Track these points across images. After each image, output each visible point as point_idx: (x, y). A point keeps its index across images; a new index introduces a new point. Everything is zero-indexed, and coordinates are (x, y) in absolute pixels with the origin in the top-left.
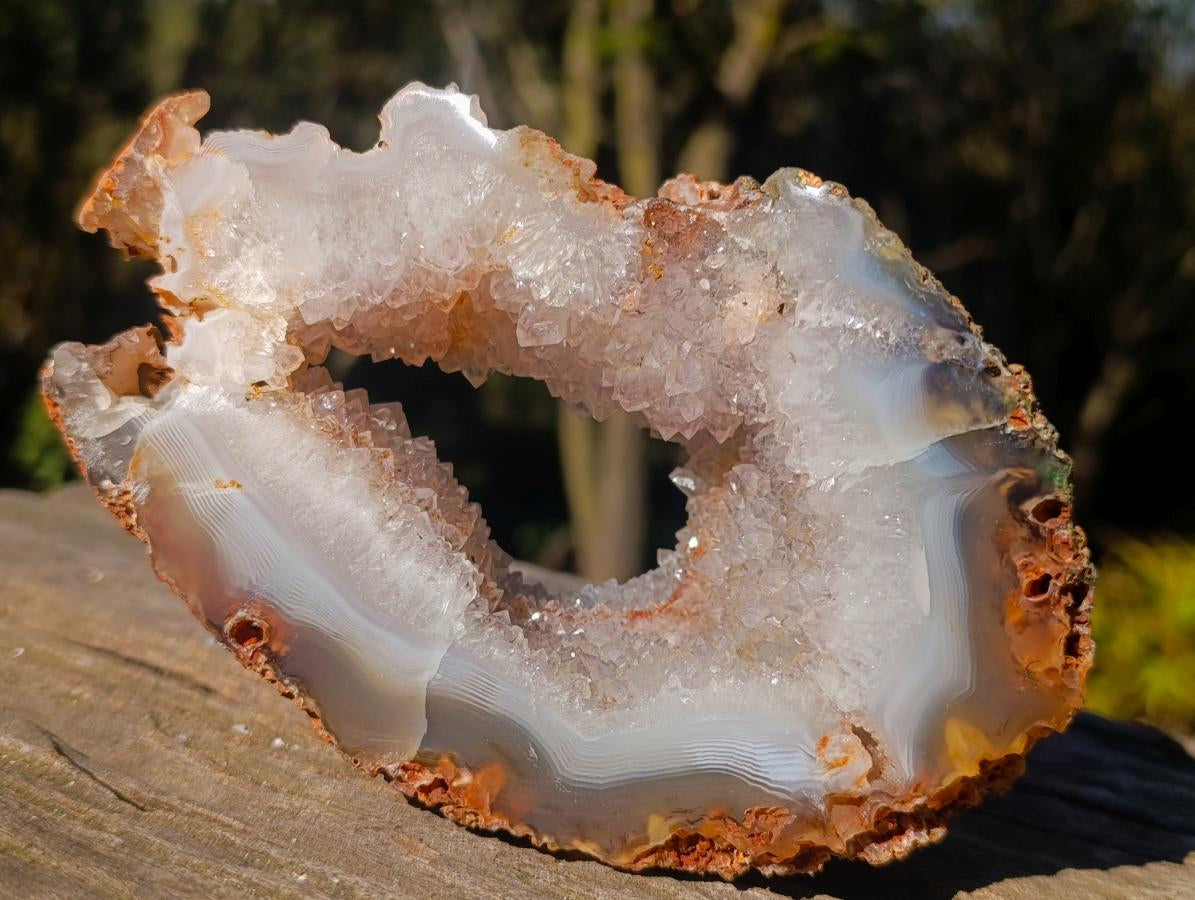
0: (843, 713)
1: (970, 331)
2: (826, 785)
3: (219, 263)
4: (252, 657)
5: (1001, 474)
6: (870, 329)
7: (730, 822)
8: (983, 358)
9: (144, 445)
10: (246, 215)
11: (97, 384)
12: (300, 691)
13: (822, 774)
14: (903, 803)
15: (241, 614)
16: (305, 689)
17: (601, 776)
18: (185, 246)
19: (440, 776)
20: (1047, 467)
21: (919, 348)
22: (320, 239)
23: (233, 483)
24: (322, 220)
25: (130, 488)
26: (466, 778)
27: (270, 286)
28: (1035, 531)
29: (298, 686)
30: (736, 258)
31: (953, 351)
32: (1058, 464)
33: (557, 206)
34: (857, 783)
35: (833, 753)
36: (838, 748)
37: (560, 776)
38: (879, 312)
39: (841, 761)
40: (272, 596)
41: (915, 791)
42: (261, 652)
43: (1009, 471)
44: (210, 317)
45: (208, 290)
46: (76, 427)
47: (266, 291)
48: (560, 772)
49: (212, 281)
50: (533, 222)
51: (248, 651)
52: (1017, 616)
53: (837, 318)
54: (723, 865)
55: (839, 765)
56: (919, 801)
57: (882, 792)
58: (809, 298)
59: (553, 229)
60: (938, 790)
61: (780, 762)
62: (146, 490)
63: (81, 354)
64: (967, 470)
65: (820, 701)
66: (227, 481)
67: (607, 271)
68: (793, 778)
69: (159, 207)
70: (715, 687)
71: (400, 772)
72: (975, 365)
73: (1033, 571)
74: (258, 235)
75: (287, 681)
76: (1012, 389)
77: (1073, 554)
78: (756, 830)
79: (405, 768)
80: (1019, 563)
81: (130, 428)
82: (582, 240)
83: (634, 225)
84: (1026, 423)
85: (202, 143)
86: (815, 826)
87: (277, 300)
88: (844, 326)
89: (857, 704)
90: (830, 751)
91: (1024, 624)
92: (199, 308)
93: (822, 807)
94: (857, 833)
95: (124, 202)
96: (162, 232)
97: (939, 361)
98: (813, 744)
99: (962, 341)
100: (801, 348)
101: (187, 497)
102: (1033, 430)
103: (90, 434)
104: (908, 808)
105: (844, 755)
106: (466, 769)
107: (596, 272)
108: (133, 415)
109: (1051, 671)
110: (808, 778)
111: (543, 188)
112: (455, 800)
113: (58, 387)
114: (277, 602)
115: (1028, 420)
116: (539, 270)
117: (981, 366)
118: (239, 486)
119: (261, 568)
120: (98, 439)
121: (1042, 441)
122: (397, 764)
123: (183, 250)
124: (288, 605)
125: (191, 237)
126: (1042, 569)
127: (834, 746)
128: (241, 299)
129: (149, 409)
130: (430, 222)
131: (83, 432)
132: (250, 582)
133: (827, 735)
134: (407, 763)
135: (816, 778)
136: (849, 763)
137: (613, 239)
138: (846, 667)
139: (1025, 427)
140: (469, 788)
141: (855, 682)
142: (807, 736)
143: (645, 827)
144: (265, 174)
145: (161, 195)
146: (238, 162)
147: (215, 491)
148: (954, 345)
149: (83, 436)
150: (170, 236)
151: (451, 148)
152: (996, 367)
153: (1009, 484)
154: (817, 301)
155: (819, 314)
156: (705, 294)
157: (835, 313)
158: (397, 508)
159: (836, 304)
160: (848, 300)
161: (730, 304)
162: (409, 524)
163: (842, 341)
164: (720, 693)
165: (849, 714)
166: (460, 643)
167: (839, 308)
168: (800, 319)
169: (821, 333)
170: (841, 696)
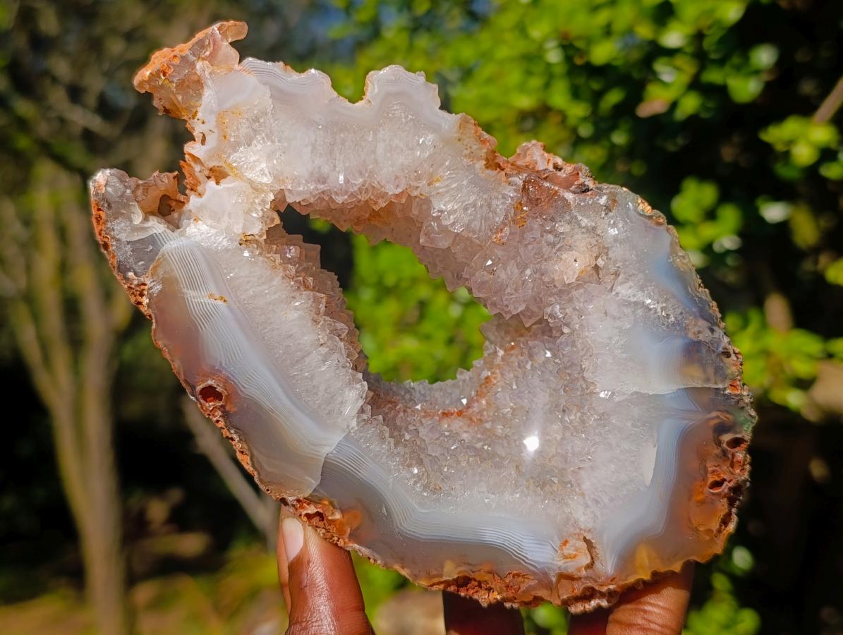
0: (581, 529)
1: (719, 326)
2: (559, 568)
3: (235, 146)
4: (211, 411)
5: (714, 414)
6: (659, 310)
7: (496, 576)
8: (723, 345)
9: (163, 257)
10: (262, 120)
11: (134, 206)
12: (241, 440)
13: (559, 561)
14: (601, 585)
15: (210, 382)
16: (243, 439)
17: (424, 533)
18: (215, 130)
19: (321, 511)
20: (741, 417)
21: (686, 329)
22: (312, 152)
23: (222, 298)
24: (316, 140)
25: (148, 283)
26: (338, 516)
27: (270, 173)
28: (724, 453)
29: (239, 436)
30: (576, 230)
31: (705, 336)
32: (749, 418)
33: (470, 168)
34: (579, 570)
35: (568, 550)
36: (572, 548)
37: (398, 528)
38: (666, 301)
39: (572, 556)
40: (233, 376)
41: (611, 581)
42: (219, 409)
43: (719, 414)
44: (225, 184)
45: (225, 162)
46: (113, 230)
47: (266, 175)
48: (399, 526)
49: (229, 156)
50: (454, 175)
51: (210, 406)
52: (700, 497)
53: (640, 296)
54: (483, 597)
55: (570, 558)
56: (612, 587)
57: (591, 578)
58: (627, 280)
59: (465, 183)
60: (624, 583)
61: (537, 549)
62: (159, 287)
63: (126, 182)
64: (696, 409)
65: (568, 519)
66: (217, 296)
67: (491, 215)
68: (542, 560)
69: (200, 96)
70: (507, 496)
71: (295, 503)
72: (717, 349)
73: (717, 475)
74: (267, 135)
75: (232, 431)
76: (734, 368)
77: (741, 468)
78: (511, 584)
79: (298, 501)
80: (710, 469)
81: (152, 240)
82: (481, 194)
83: (515, 190)
84: (738, 389)
85: (240, 61)
86: (547, 589)
87: (272, 182)
88: (643, 303)
89: (590, 525)
90: (567, 549)
91: (702, 502)
92: (218, 175)
93: (554, 579)
94: (569, 595)
95: (174, 85)
96: (200, 115)
97: (696, 340)
98: (558, 543)
99: (712, 331)
100: (613, 309)
101: (188, 299)
102: (741, 395)
103: (123, 237)
104: (604, 589)
105: (574, 553)
106: (339, 511)
107: (484, 215)
108: (155, 231)
109: (709, 531)
110: (551, 561)
111: (466, 156)
112: (327, 528)
113: (107, 202)
114: (236, 381)
115: (740, 388)
116: (449, 207)
117: (721, 349)
118: (225, 301)
119: (230, 357)
120: (128, 243)
121: (744, 403)
122: (295, 498)
123: (213, 132)
124: (243, 384)
125: (221, 123)
126: (722, 475)
127: (571, 546)
128: (246, 174)
129: (167, 230)
130: (389, 162)
131: (118, 235)
132: (221, 364)
133: (568, 539)
134: (301, 499)
135: (555, 562)
136: (577, 558)
137: (500, 197)
138: (589, 503)
139: (737, 392)
140: (338, 522)
141: (592, 512)
142: (556, 538)
143: (442, 568)
144: (282, 97)
145: (202, 87)
146: (265, 84)
147: (207, 300)
148: (708, 333)
149: (117, 237)
150: (205, 120)
151: (414, 118)
152: (729, 353)
153: (717, 421)
154: (631, 283)
155: (629, 291)
156: (549, 244)
157: (640, 294)
158: (326, 338)
159: (642, 289)
160: (650, 288)
161: (564, 256)
162: (332, 351)
163: (640, 312)
164: (509, 501)
165: (585, 531)
166: (352, 434)
167: (643, 291)
168: (617, 291)
169: (627, 304)
170: (582, 519)
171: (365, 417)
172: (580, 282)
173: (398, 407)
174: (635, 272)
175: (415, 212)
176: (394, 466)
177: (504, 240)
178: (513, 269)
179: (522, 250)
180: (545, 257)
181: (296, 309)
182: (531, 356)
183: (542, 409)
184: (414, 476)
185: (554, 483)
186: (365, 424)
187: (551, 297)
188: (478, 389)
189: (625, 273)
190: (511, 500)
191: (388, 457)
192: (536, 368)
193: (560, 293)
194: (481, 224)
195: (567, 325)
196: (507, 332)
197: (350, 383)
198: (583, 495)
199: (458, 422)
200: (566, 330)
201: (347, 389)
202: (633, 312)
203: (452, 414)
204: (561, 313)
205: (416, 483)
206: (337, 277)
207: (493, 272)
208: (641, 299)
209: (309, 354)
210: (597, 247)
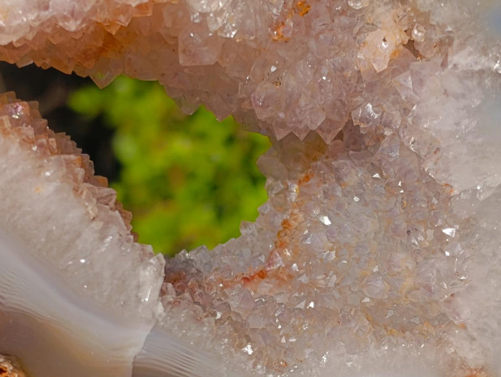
0: (471, 370)
12: (14, 368)
16: (18, 366)
29: (12, 364)
58: (462, 46)
65: (453, 361)
67: (266, 7)
88: (491, 69)
89: (481, 362)
100: (454, 86)
107: (257, 8)
116: (214, 6)
138: (475, 334)
141: (481, 345)
154: (470, 49)
155: (469, 59)
156: (343, 28)
157: (483, 60)
158: (96, 210)
159: (484, 52)
160: (493, 49)
161: (368, 38)
162: (107, 223)
163: (488, 82)
164: (377, 357)
165: (476, 370)
166: (162, 324)
167: (486, 55)
168: (454, 62)
169: (469, 74)
170: (471, 356)
171: (170, 298)
172: (395, 67)
173: (189, 284)
174: (472, 33)
175: (168, 23)
176: (224, 350)
177: (289, 35)
178: (304, 70)
179: (312, 44)
180: (343, 45)
181: (48, 179)
182: (339, 180)
183: (374, 239)
184: (250, 357)
185: (416, 324)
186: (172, 307)
187: (355, 96)
188: (277, 239)
189: (459, 38)
190: (379, 355)
191: (213, 340)
192: (349, 192)
193: (371, 86)
194: (256, 21)
195: (388, 125)
196: (297, 160)
197: (143, 260)
198: (464, 327)
199: (266, 285)
200: (388, 133)
201: (141, 267)
202: (479, 84)
203: (253, 277)
204: (376, 112)
205: (255, 365)
206: (69, 137)
207: (277, 82)
208: (486, 64)
209: (79, 236)
210: (406, 18)
